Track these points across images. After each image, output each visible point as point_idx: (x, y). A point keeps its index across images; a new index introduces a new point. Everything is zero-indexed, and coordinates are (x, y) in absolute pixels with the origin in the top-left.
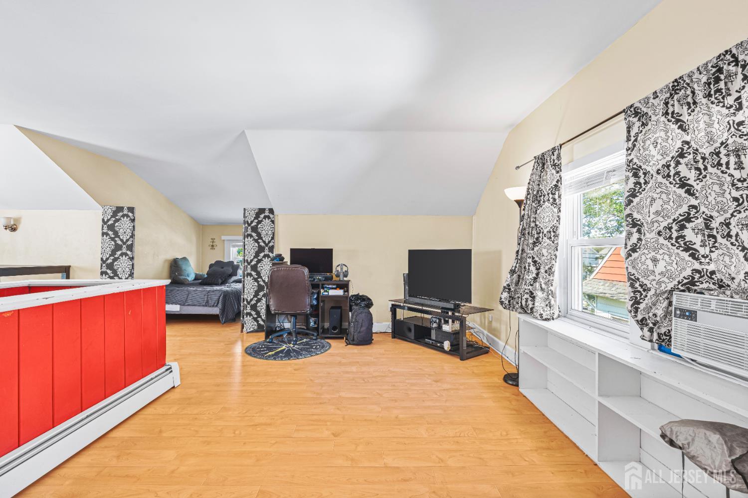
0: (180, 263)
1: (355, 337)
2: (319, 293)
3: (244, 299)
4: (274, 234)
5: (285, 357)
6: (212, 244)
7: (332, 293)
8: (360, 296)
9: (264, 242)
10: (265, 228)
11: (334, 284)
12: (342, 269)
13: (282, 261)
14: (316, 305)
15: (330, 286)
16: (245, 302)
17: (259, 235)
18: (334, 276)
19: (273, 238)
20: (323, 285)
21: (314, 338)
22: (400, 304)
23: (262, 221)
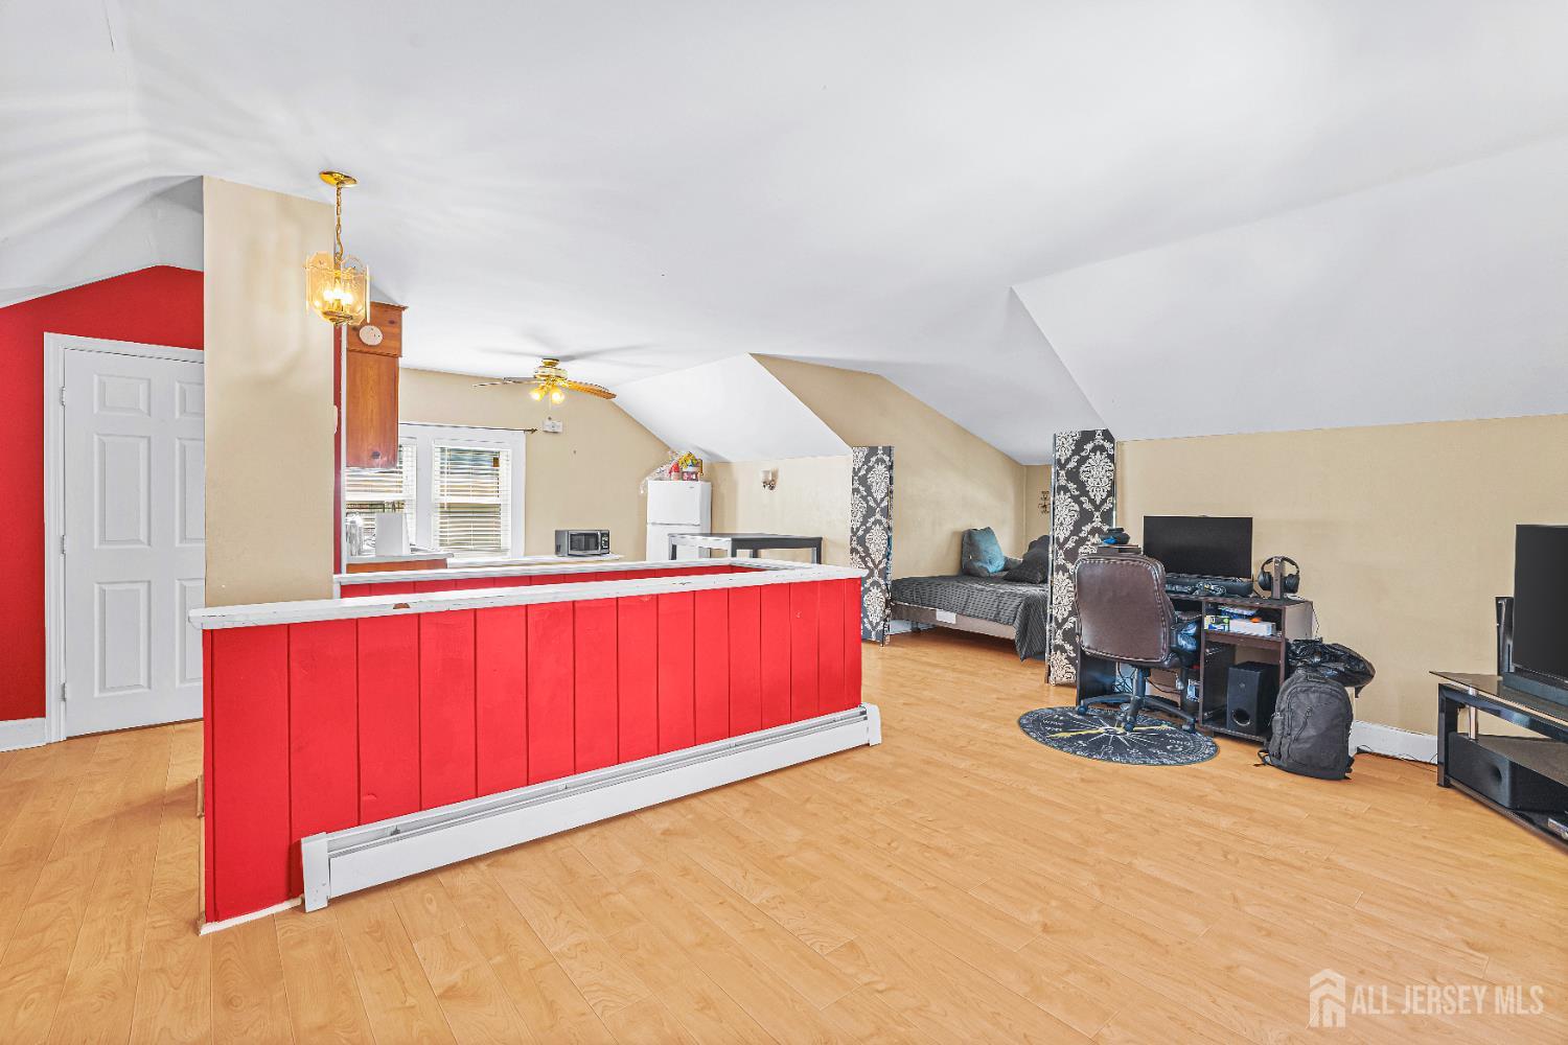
0: (977, 538)
1: (1284, 750)
2: (1200, 622)
3: (1051, 616)
4: (1113, 484)
5: (1084, 749)
6: (1043, 502)
7: (1239, 627)
8: (1323, 646)
9: (1092, 501)
10: (1096, 474)
11: (1251, 608)
12: (1280, 569)
13: (1126, 543)
14: (1193, 651)
15: (1236, 611)
16: (1053, 624)
17: (1082, 486)
18: (1257, 587)
19: (1111, 493)
20: (1216, 605)
21: (1185, 727)
22: (1466, 688)
23: (1088, 457)
